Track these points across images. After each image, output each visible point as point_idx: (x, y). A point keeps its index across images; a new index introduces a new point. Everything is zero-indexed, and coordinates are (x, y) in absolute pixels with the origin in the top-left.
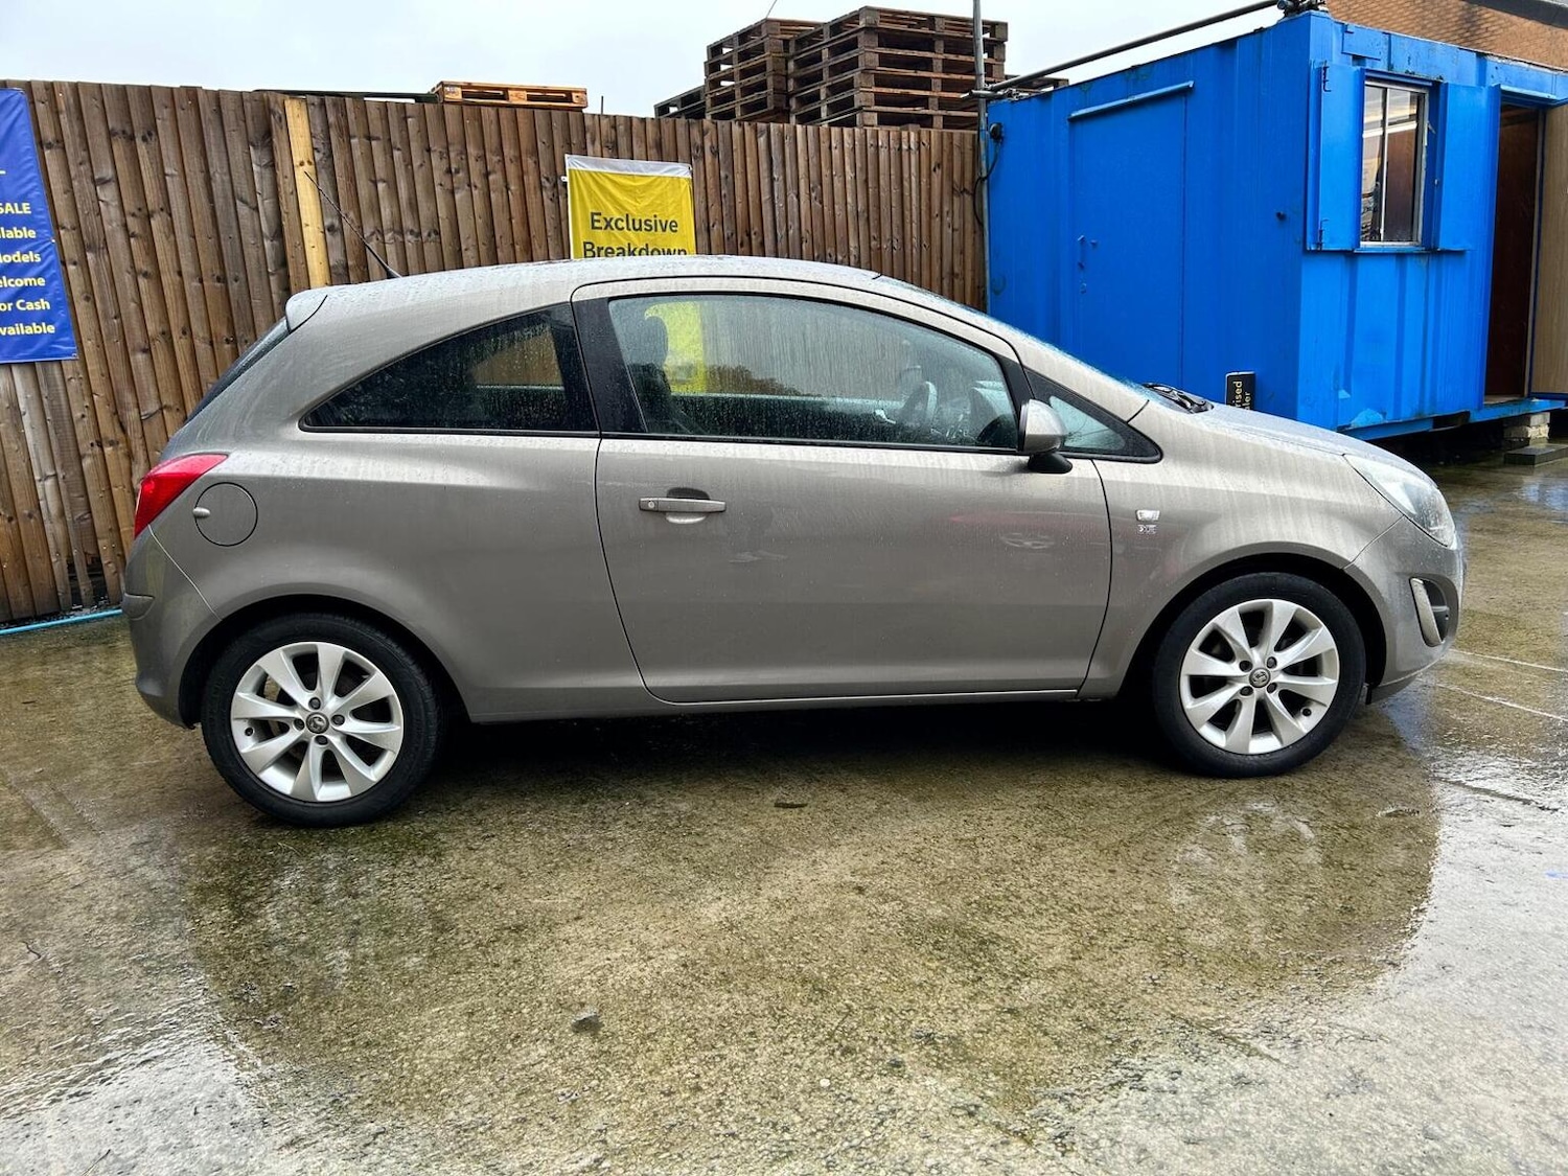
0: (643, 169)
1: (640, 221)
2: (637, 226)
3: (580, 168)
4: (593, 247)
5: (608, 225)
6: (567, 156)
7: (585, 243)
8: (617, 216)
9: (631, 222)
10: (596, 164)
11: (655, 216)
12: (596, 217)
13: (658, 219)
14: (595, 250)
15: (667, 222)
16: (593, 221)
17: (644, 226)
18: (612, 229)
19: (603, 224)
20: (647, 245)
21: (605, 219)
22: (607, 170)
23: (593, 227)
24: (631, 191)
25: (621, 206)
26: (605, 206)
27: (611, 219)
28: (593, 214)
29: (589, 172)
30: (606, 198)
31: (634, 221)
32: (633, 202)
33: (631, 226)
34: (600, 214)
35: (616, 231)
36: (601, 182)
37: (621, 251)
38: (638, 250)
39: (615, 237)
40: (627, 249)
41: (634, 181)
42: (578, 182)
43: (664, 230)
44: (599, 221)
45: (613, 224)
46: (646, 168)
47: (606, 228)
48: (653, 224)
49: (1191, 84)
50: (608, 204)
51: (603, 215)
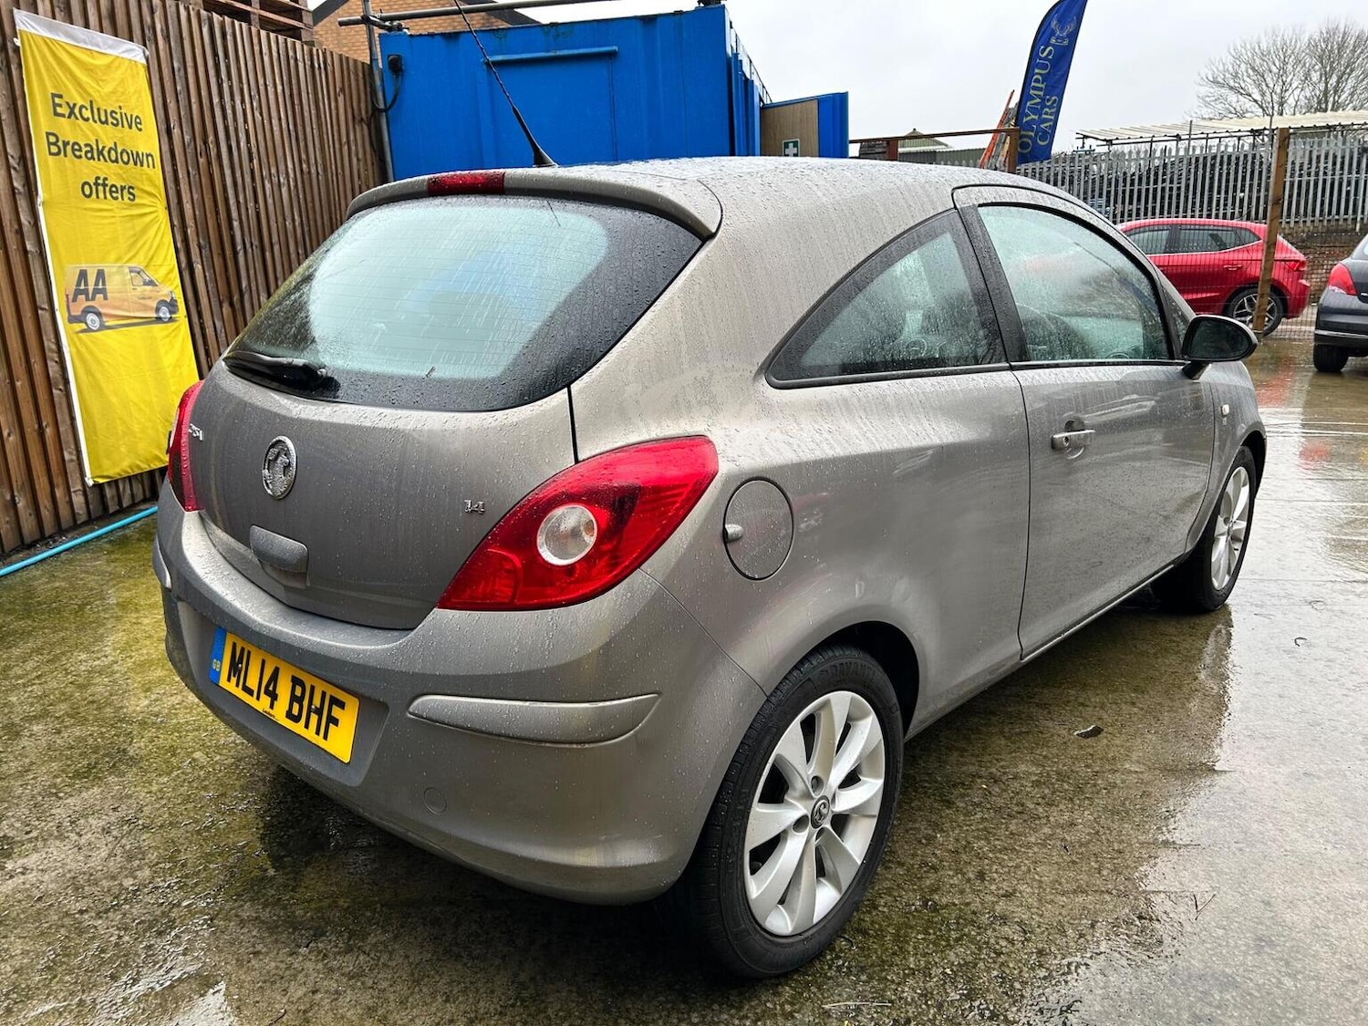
0: (101, 44)
1: (106, 111)
2: (103, 119)
3: (33, 31)
4: (57, 140)
5: (72, 113)
6: (15, 11)
7: (48, 134)
8: (80, 102)
9: (95, 111)
10: (50, 28)
11: (120, 108)
12: (57, 100)
13: (123, 111)
14: (60, 144)
15: (132, 116)
16: (55, 105)
17: (110, 120)
18: (77, 118)
19: (65, 111)
20: (115, 144)
21: (68, 104)
22: (62, 39)
23: (56, 114)
24: (92, 71)
25: (85, 91)
26: (65, 86)
27: (75, 105)
28: (54, 96)
29: (43, 38)
30: (65, 75)
31: (98, 110)
32: (95, 85)
33: (96, 118)
34: (60, 96)
35: (81, 121)
36: (56, 52)
37: (89, 149)
38: (107, 149)
39: (80, 127)
40: (95, 147)
41: (93, 58)
42: (30, 46)
43: (130, 127)
44: (60, 106)
45: (77, 111)
46: (105, 43)
47: (69, 117)
48: (118, 116)
49: (615, 48)
50: (70, 87)
51: (66, 98)
